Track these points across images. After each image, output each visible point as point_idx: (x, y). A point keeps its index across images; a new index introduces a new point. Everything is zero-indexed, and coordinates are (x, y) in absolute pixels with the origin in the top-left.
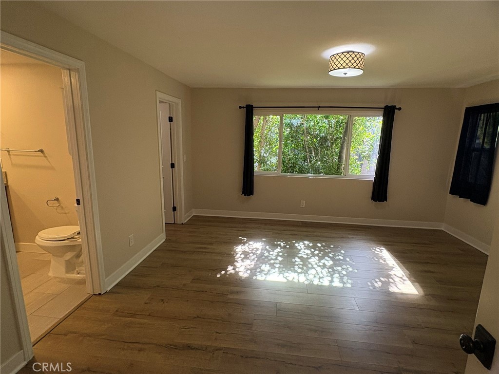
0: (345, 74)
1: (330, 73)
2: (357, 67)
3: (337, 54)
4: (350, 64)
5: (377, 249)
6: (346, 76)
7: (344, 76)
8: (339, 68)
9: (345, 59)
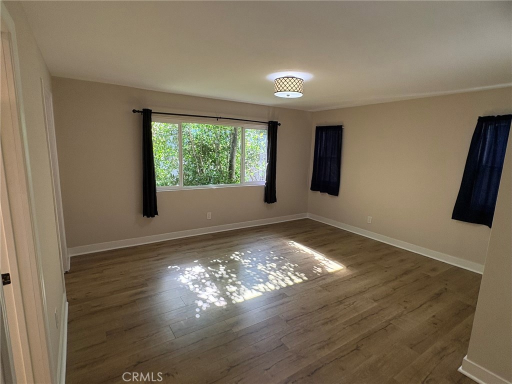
0: (288, 95)
1: (275, 94)
2: (296, 90)
3: (279, 78)
4: (290, 88)
5: (290, 244)
6: (289, 97)
7: (287, 97)
8: (281, 91)
9: (285, 83)
